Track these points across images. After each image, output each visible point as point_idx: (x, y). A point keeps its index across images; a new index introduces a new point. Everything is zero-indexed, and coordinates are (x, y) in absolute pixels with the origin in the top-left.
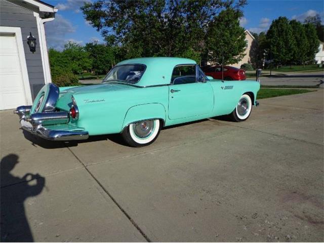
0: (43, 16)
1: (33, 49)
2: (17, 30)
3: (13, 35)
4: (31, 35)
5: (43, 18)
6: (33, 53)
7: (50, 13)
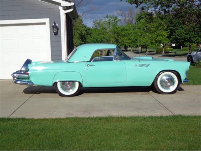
0: (65, 9)
1: (56, 34)
2: (47, 21)
3: (44, 23)
4: (55, 23)
5: (65, 10)
6: (56, 36)
7: (69, 7)
